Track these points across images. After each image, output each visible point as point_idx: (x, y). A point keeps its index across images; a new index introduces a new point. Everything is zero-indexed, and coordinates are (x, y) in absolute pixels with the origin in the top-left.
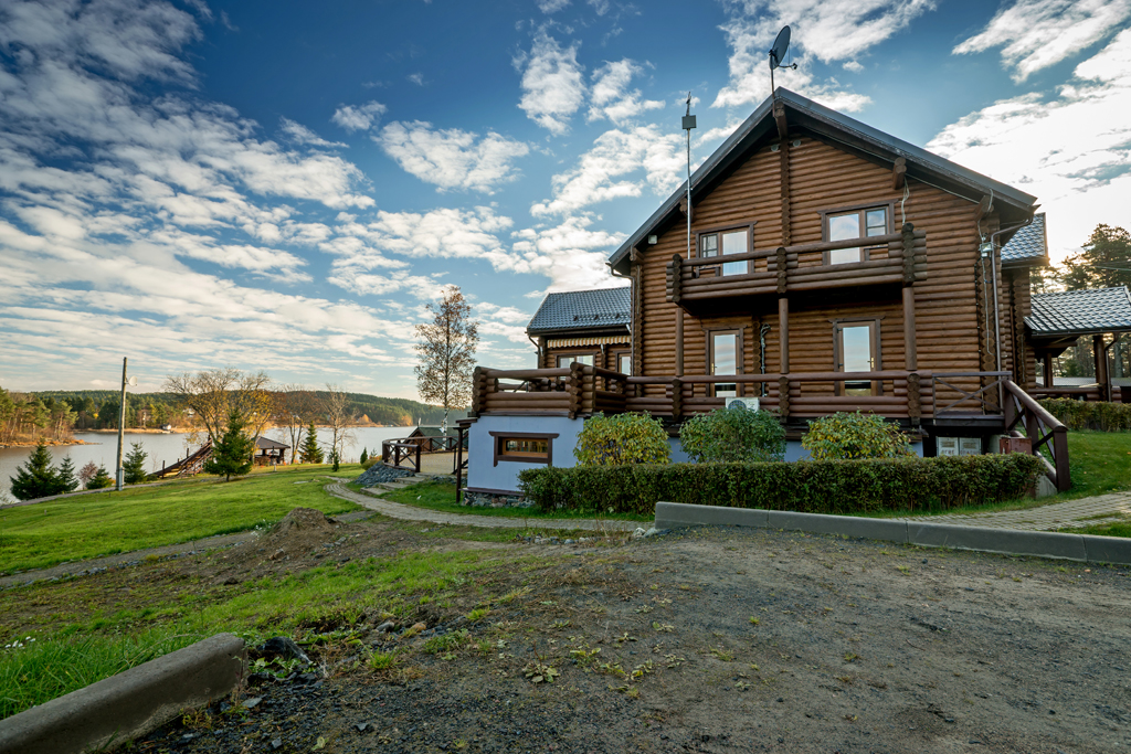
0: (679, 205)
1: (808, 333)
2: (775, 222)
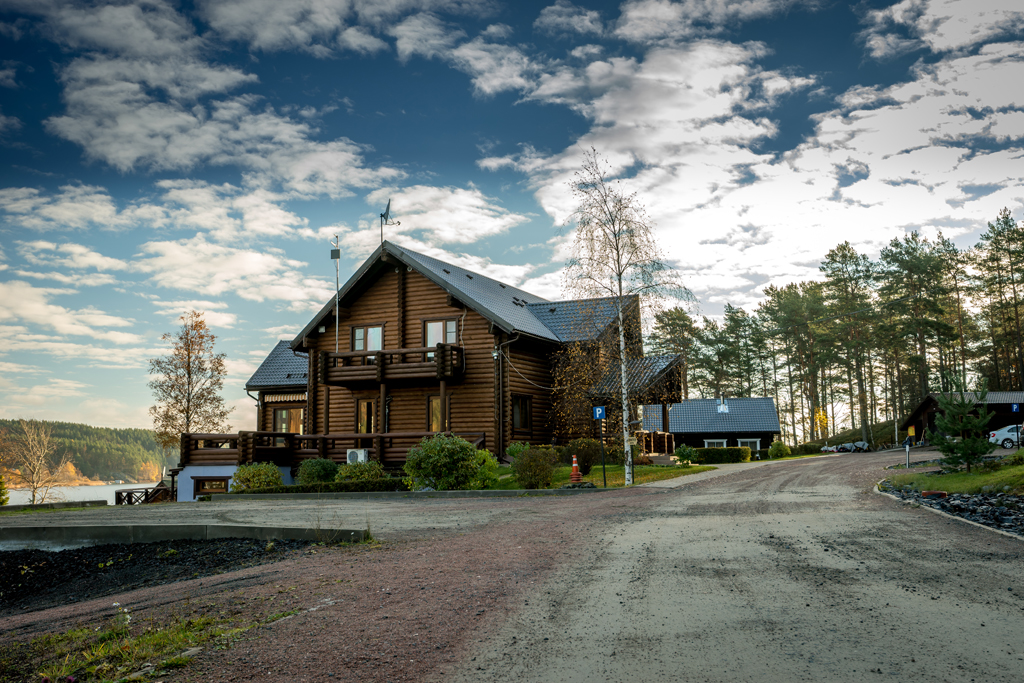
0: (332, 311)
1: (413, 402)
2: (396, 323)
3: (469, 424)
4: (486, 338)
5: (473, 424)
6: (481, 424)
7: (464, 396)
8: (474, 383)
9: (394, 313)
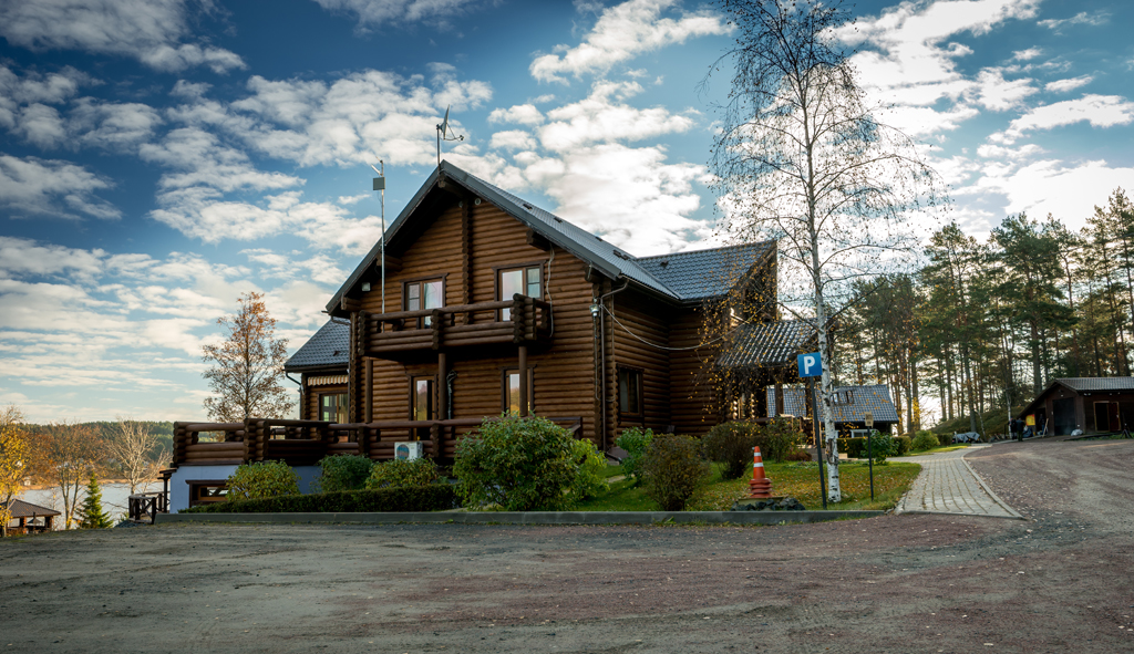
0: (375, 262)
1: (484, 379)
2: (460, 275)
3: (560, 407)
4: (582, 289)
5: (565, 407)
6: (576, 407)
7: (553, 368)
8: (565, 351)
9: (457, 262)
